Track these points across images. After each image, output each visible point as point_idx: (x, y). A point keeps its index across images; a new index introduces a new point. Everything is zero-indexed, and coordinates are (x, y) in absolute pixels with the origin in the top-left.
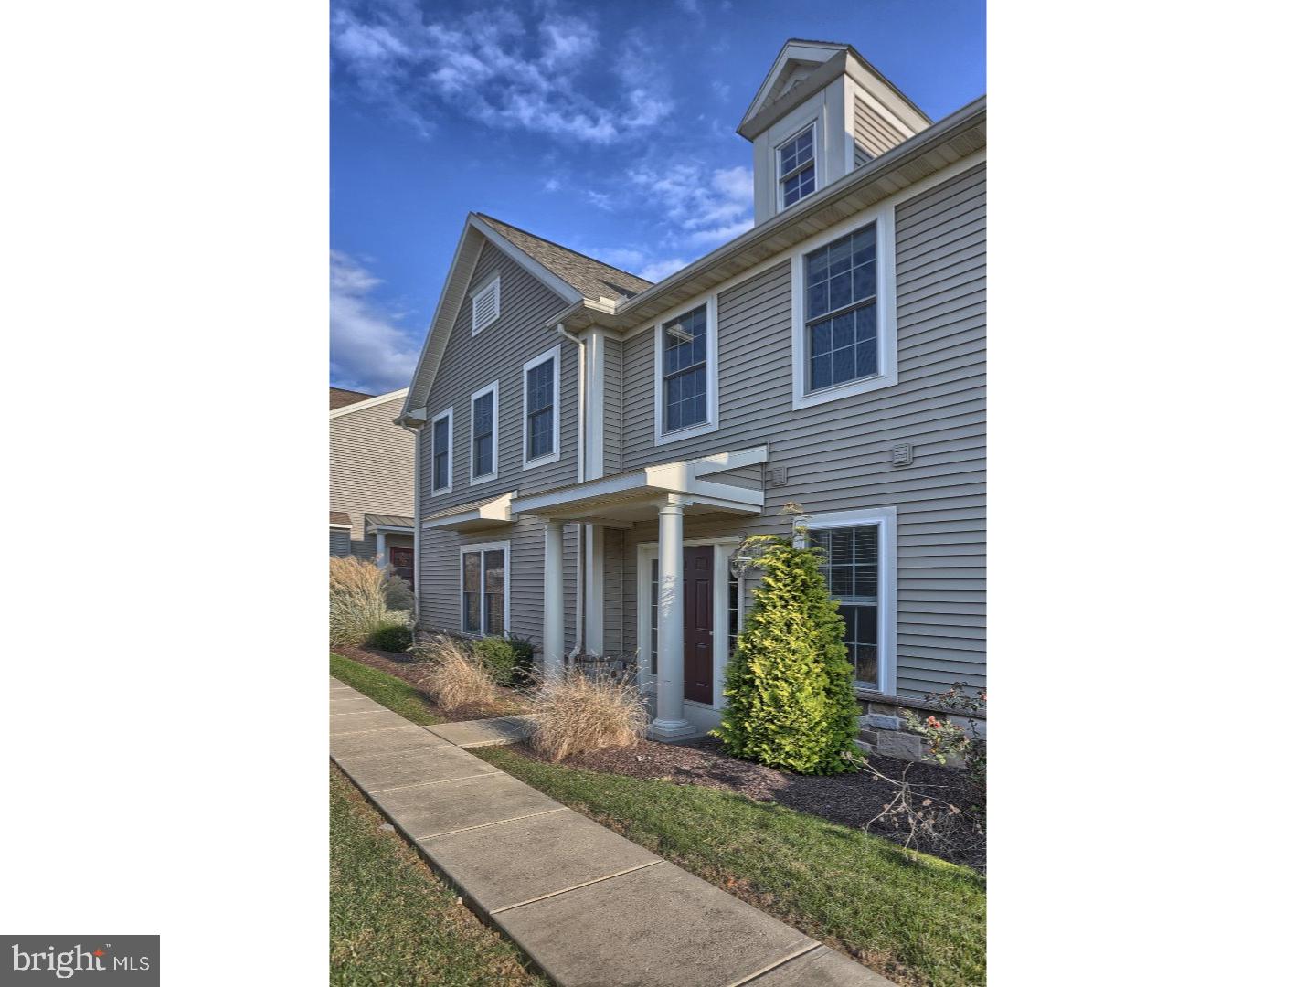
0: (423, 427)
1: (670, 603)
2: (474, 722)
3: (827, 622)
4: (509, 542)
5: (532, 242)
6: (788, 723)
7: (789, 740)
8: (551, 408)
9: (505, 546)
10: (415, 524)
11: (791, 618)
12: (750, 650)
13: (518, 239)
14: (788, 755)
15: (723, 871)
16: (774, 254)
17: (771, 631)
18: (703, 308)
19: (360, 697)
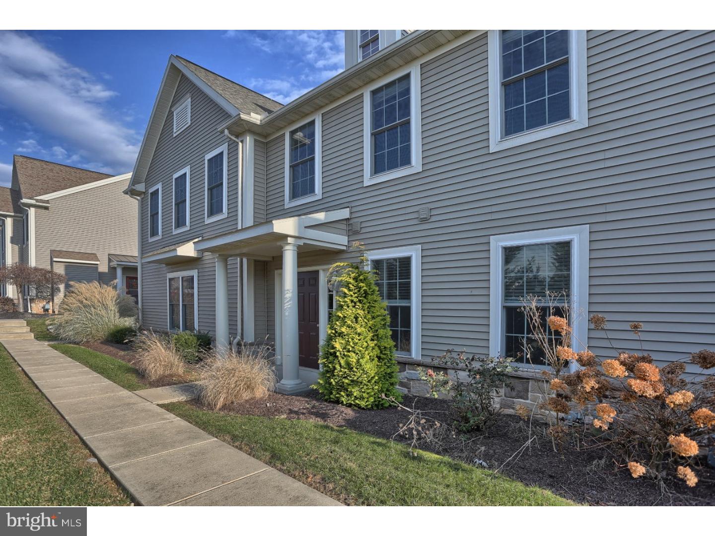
0: (143, 196)
1: (289, 306)
2: (167, 387)
3: (378, 316)
4: (197, 270)
5: (212, 77)
6: (355, 378)
7: (357, 388)
8: (222, 184)
9: (194, 273)
10: (138, 259)
11: (358, 314)
12: (334, 334)
13: (202, 74)
14: (356, 398)
15: (306, 471)
16: (354, 90)
17: (346, 322)
18: (313, 122)
19: (96, 375)
